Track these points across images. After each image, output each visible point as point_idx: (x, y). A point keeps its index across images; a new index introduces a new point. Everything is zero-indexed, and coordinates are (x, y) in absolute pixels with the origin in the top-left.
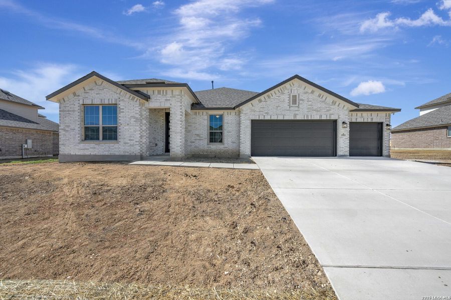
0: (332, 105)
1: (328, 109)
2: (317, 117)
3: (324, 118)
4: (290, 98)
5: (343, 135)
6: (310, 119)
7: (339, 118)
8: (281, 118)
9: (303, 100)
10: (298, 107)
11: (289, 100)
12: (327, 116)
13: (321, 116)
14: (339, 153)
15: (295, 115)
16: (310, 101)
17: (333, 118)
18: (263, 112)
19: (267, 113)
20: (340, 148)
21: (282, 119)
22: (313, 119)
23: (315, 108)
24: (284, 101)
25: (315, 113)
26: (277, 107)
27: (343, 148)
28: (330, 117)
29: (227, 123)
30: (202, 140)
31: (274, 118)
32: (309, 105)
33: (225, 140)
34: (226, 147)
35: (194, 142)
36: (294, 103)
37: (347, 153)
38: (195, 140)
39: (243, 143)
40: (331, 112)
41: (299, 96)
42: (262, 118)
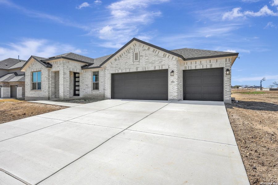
0: (163, 57)
1: (160, 61)
2: (152, 69)
3: (157, 68)
4: (133, 55)
5: (173, 82)
6: (147, 70)
7: (169, 67)
8: (128, 71)
9: (142, 56)
10: (139, 62)
11: (133, 57)
12: (159, 67)
13: (155, 67)
14: (169, 97)
15: (137, 68)
16: (147, 56)
17: (164, 68)
18: (117, 67)
19: (119, 68)
20: (170, 93)
21: (129, 72)
22: (149, 70)
23: (150, 61)
24: (130, 58)
25: (150, 65)
26: (126, 63)
27: (172, 93)
28: (162, 67)
29: (101, 77)
30: (89, 88)
31: (124, 71)
32: (146, 59)
33: (100, 88)
34: (100, 93)
35: (85, 89)
36: (136, 59)
37: (175, 98)
38: (86, 88)
39: (107, 90)
40: (163, 63)
41: (139, 53)
42: (117, 72)
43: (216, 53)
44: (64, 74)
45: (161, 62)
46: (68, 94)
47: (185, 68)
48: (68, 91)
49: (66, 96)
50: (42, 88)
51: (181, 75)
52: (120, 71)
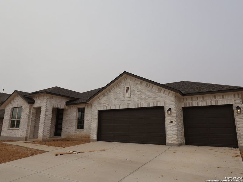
0: (158, 93)
1: (155, 96)
2: (145, 105)
3: (151, 105)
4: (124, 90)
5: (171, 122)
6: (139, 107)
7: (165, 104)
8: (117, 108)
9: (134, 91)
10: (130, 97)
11: (124, 92)
12: (154, 103)
13: (149, 104)
14: (168, 141)
15: (128, 105)
16: (140, 91)
17: (160, 105)
18: (105, 103)
19: (108, 104)
20: (169, 135)
21: (119, 108)
22: (142, 107)
23: (143, 97)
24: (120, 93)
25: (143, 101)
26: (115, 99)
27: (171, 135)
28: (157, 104)
29: (87, 114)
30: (72, 127)
31: (113, 108)
32: (139, 95)
33: (85, 127)
34: (85, 133)
35: (68, 129)
36: (127, 94)
37: (175, 142)
38: (69, 127)
39: (92, 130)
40: (158, 99)
41: (131, 88)
42: (105, 109)
43: (222, 88)
44: (47, 110)
45: (156, 98)
46: (48, 134)
47: (185, 104)
48: (48, 130)
49: (46, 137)
50: (20, 126)
51: (181, 113)
52: (108, 108)
